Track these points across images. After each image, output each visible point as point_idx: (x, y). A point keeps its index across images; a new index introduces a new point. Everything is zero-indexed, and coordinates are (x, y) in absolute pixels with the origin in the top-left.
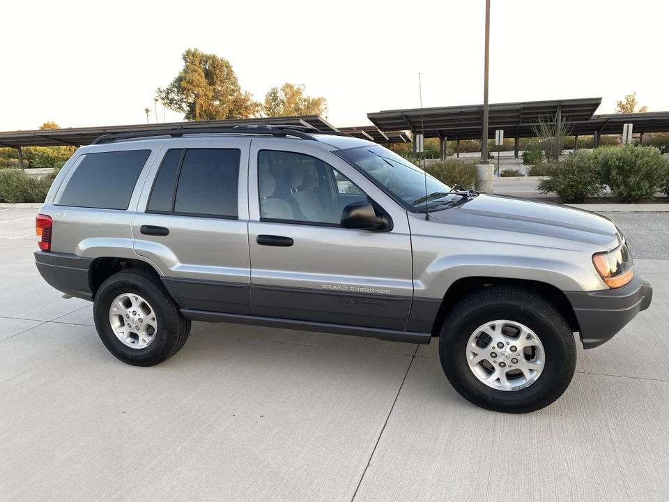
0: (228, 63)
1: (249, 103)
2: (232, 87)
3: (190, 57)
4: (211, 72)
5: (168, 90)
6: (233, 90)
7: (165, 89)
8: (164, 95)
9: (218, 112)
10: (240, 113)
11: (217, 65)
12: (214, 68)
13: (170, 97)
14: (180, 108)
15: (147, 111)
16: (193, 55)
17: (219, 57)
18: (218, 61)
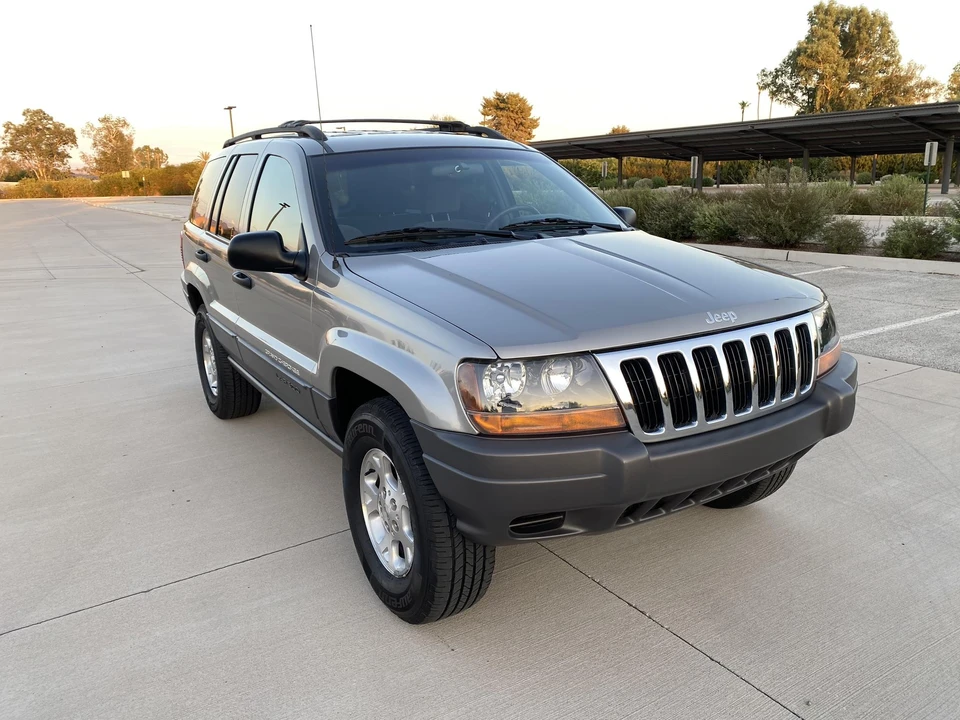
0: (885, 18)
1: (912, 83)
2: (886, 58)
3: (820, 17)
4: (852, 36)
5: (777, 71)
6: (887, 64)
7: (773, 70)
8: (769, 80)
9: (852, 101)
10: (892, 101)
11: (865, 24)
12: (859, 28)
13: (779, 81)
14: (793, 98)
15: (743, 105)
16: (827, 12)
17: (870, 9)
18: (868, 17)
